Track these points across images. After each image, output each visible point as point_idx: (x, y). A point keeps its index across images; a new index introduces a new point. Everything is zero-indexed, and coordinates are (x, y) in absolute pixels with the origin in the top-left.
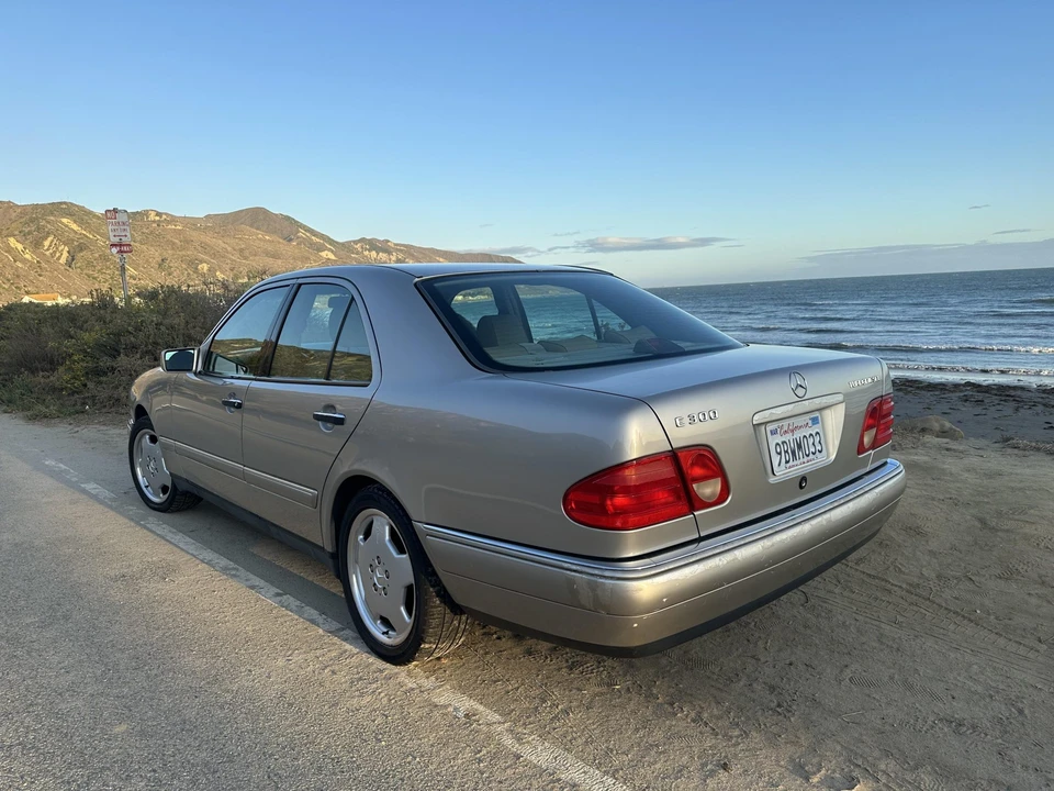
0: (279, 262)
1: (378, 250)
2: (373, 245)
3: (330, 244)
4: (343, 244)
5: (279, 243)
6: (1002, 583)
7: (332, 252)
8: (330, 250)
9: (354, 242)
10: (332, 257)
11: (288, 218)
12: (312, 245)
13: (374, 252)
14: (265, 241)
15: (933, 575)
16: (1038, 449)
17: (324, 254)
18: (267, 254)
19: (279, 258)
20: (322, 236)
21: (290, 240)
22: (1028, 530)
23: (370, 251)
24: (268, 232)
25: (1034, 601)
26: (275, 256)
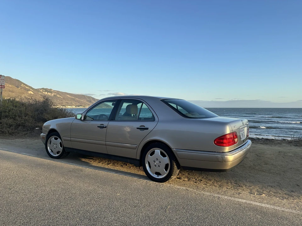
0: (14, 94)
1: (48, 92)
2: (46, 90)
3: (32, 89)
4: (36, 89)
5: (14, 88)
6: (265, 165)
7: (32, 92)
8: (31, 91)
9: (40, 89)
10: (32, 93)
11: (18, 80)
12: (25, 89)
13: (46, 92)
14: (9, 87)
15: (252, 165)
16: (258, 143)
17: (29, 92)
18: (10, 91)
19: (14, 92)
20: (29, 87)
21: (18, 87)
22: (266, 156)
23: (45, 92)
24: (10, 84)
25: (273, 168)
26: (12, 92)
